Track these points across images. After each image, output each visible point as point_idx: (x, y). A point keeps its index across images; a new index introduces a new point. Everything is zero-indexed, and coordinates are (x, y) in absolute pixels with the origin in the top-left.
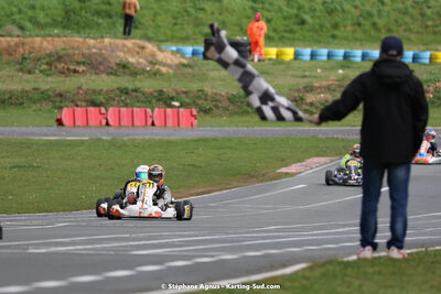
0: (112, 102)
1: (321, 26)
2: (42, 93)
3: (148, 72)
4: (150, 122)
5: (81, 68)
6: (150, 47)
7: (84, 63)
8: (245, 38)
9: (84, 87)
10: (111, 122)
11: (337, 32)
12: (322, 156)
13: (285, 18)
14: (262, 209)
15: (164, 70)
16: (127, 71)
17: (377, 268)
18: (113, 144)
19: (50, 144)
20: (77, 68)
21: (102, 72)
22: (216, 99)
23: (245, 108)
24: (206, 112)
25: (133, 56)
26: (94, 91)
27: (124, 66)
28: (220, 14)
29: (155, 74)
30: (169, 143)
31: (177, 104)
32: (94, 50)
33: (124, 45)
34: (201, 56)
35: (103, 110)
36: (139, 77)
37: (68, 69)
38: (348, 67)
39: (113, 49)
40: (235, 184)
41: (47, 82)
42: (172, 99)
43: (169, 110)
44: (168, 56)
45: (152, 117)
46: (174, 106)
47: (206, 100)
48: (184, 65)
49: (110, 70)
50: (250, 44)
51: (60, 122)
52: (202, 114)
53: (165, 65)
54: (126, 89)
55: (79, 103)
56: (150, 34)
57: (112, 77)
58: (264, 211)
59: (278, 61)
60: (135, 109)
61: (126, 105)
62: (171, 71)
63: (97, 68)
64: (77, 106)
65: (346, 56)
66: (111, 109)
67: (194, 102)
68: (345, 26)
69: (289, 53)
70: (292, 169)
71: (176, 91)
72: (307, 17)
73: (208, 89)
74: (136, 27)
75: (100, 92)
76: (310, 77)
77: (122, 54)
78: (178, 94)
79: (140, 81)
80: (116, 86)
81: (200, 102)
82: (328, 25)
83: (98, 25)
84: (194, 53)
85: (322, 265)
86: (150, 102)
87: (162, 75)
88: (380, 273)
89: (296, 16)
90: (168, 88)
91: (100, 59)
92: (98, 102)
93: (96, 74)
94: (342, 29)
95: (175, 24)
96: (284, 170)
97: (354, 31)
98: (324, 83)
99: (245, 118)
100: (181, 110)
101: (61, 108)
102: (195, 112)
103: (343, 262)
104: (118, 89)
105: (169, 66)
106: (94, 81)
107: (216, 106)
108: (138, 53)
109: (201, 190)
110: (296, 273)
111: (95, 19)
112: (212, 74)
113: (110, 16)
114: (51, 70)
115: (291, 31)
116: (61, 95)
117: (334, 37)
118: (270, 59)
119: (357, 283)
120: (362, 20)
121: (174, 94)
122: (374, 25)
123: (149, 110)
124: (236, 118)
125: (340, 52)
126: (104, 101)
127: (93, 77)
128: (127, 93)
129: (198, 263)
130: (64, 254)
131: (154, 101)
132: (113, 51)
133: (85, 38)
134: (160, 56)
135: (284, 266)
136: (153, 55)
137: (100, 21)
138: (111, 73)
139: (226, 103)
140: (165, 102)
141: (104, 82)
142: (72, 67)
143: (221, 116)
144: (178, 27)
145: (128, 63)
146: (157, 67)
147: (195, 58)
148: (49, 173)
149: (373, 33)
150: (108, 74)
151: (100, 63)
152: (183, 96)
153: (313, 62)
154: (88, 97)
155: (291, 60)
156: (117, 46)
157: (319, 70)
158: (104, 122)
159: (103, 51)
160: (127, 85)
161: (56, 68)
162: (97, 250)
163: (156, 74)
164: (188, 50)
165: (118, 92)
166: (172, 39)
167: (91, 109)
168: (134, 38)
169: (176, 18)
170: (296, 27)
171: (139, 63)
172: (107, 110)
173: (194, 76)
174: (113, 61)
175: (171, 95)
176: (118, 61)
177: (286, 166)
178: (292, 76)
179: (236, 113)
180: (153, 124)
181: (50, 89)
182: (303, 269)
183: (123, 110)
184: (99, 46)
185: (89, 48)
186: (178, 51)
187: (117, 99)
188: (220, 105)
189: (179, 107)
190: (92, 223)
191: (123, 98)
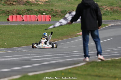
0: (24, 14)
2: (2, 11)
3: (35, 4)
5: (14, 3)
7: (15, 2)
9: (16, 9)
10: (24, 20)
14: (71, 46)
15: (40, 3)
16: (29, 4)
17: (107, 64)
18: (25, 26)
19: (5, 27)
20: (13, 3)
21: (21, 4)
22: (57, 12)
24: (54, 16)
26: (19, 10)
29: (38, 5)
30: (42, 26)
31: (45, 14)
35: (22, 16)
37: (11, 3)
40: (63, 38)
41: (4, 8)
42: (43, 12)
43: (42, 16)
45: (37, 18)
46: (44, 14)
47: (54, 12)
48: (47, 2)
49: (24, 4)
51: (8, 20)
52: (53, 17)
53: (41, 2)
54: (29, 9)
55: (14, 14)
57: (25, 6)
58: (72, 47)
60: (32, 16)
61: (29, 14)
62: (43, 4)
63: (20, 3)
64: (13, 15)
66: (24, 16)
67: (50, 13)
71: (44, 10)
73: (55, 9)
75: (21, 11)
78: (45, 10)
79: (33, 7)
80: (26, 8)
81: (52, 13)
86: (36, 13)
87: (40, 5)
88: (108, 65)
90: (42, 9)
92: (20, 13)
96: (78, 34)
100: (46, 16)
101: (9, 16)
102: (50, 16)
104: (26, 9)
105: (42, 2)
106: (19, 7)
110: (82, 65)
112: (56, 4)
114: (5, 4)
116: (8, 12)
119: (101, 68)
121: (44, 11)
123: (36, 16)
126: (22, 13)
127: (19, 6)
128: (29, 11)
129: (51, 63)
130: (10, 61)
131: (38, 13)
135: (78, 63)
138: (24, 5)
139: (60, 13)
140: (41, 13)
141: (22, 7)
142: (12, 3)
143: (59, 17)
145: (29, 1)
146: (38, 2)
148: (5, 36)
150: (23, 5)
151: (21, 1)
152: (47, 11)
154: (17, 12)
158: (22, 20)
160: (29, 8)
161: (7, 3)
165: (26, 10)
167: (18, 16)
171: (33, 1)
172: (23, 16)
173: (50, 5)
174: (25, 1)
175: (43, 11)
177: (79, 32)
179: (63, 16)
180: (37, 20)
181: (5, 10)
182: (84, 65)
183: (28, 16)
187: (26, 12)
188: (58, 14)
189: (45, 15)
190: (18, 51)
191: (28, 12)
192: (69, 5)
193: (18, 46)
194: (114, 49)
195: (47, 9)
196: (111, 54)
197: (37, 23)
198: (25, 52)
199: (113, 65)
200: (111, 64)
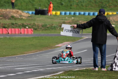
0: (9, 27)
1: (67, 5)
3: (19, 18)
4: (20, 32)
5: (1, 18)
6: (20, 11)
7: (1, 16)
8: (46, 9)
9: (2, 23)
10: (9, 32)
11: (72, 7)
12: (68, 41)
13: (57, 3)
15: (24, 18)
16: (13, 18)
17: (83, 73)
18: (9, 38)
22: (38, 26)
23: (46, 28)
24: (35, 29)
25: (15, 14)
26: (5, 24)
27: (13, 17)
28: (39, 2)
30: (25, 38)
32: (4, 13)
33: (13, 11)
34: (34, 14)
35: (7, 29)
36: (17, 20)
38: (75, 17)
39: (10, 12)
40: (44, 49)
42: (26, 26)
43: (25, 29)
44: (25, 14)
45: (20, 31)
47: (35, 26)
48: (29, 17)
49: (9, 18)
50: (48, 10)
53: (24, 16)
56: (20, 8)
57: (10, 20)
59: (56, 15)
60: (16, 29)
61: (13, 28)
63: (5, 18)
65: (74, 14)
66: (9, 29)
67: (32, 27)
68: (74, 5)
69: (59, 13)
70: (60, 45)
71: (27, 24)
72: (63, 3)
73: (36, 23)
74: (16, 6)
75: (6, 24)
76: (64, 19)
77: (12, 14)
80: (10, 22)
81: (34, 27)
82: (69, 5)
83: (6, 5)
84: (32, 13)
85: (68, 72)
86: (20, 27)
88: (84, 74)
89: (61, 3)
90: (25, 24)
91: (6, 15)
92: (5, 27)
93: (5, 19)
94: (73, 6)
95: (27, 5)
96: (57, 45)
97: (76, 7)
98: (68, 21)
99: (46, 31)
102: (32, 30)
103: (73, 71)
104: (11, 23)
105: (25, 17)
107: (38, 28)
108: (17, 13)
109: (34, 51)
111: (5, 4)
112: (37, 19)
113: (9, 3)
115: (59, 7)
117: (71, 8)
118: (53, 15)
120: (79, 4)
122: (82, 5)
123: (20, 29)
124: (44, 31)
125: (73, 13)
126: (7, 27)
127: (4, 20)
128: (13, 24)
129: (33, 72)
131: (21, 27)
132: (9, 13)
133: (2, 9)
134: (23, 14)
135: (57, 72)
136: (21, 14)
137: (6, 4)
139: (41, 27)
140: (24, 27)
141: (7, 22)
143: (40, 30)
144: (28, 6)
145: (14, 16)
146: (22, 17)
147: (32, 15)
149: (82, 7)
150: (8, 19)
151: (6, 16)
152: (29, 25)
153: (65, 16)
154: (3, 26)
155: (59, 15)
156: (11, 11)
157: (67, 18)
158: (7, 33)
159: (7, 13)
162: (5, 68)
163: (22, 19)
164: (31, 12)
165: (11, 24)
166: (26, 9)
167: (4, 29)
168: (15, 9)
169: (27, 3)
170: (60, 6)
171: (17, 16)
172: (8, 29)
173: (32, 19)
174: (10, 16)
176: (11, 15)
177: (58, 44)
178: (59, 19)
179: (44, 30)
180: (21, 33)
182: (62, 73)
184: (6, 11)
185: (3, 12)
186: (28, 13)
187: (11, 26)
188: (39, 27)
189: (28, 28)
190: (4, 61)
191: (12, 26)
192: (49, 20)
193: (3, 57)
194: (89, 60)
195: (29, 23)
196: (86, 64)
197: (21, 36)
198: (10, 61)
199: (87, 74)
200: (86, 73)
